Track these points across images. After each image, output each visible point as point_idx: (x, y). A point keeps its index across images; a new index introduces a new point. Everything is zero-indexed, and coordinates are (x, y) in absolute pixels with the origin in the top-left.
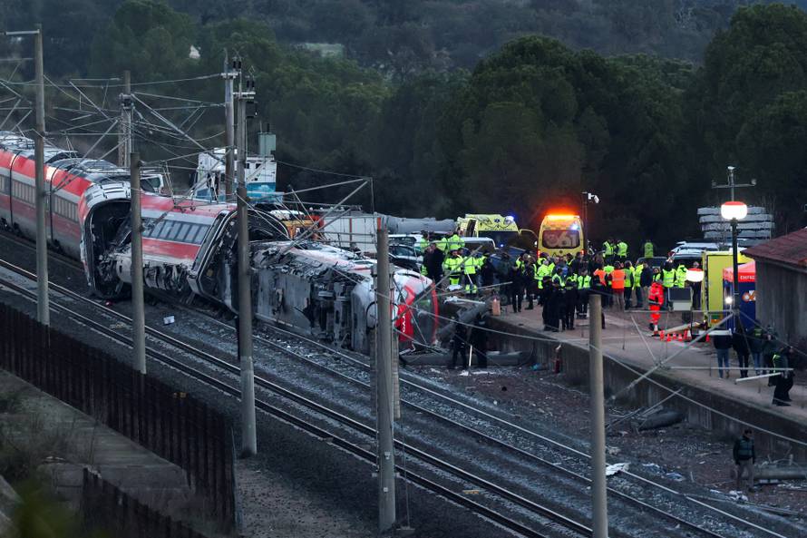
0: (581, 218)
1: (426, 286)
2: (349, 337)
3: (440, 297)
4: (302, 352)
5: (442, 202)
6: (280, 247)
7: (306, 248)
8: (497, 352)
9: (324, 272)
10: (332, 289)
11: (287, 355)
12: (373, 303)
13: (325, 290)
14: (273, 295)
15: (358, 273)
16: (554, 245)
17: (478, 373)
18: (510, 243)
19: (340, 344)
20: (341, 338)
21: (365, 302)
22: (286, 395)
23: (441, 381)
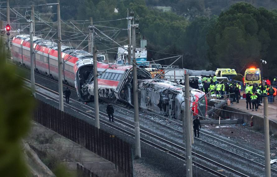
0: (260, 69)
1: (203, 95)
2: (174, 114)
3: (208, 99)
4: (157, 120)
5: (208, 64)
6: (148, 82)
7: (158, 82)
8: (230, 119)
9: (165, 91)
10: (168, 97)
11: (152, 121)
12: (183, 102)
13: (165, 97)
14: (146, 99)
15: (178, 90)
16: (250, 79)
17: (222, 127)
18: (234, 79)
19: (171, 117)
20: (172, 114)
21: (180, 101)
22: (152, 136)
23: (209, 130)
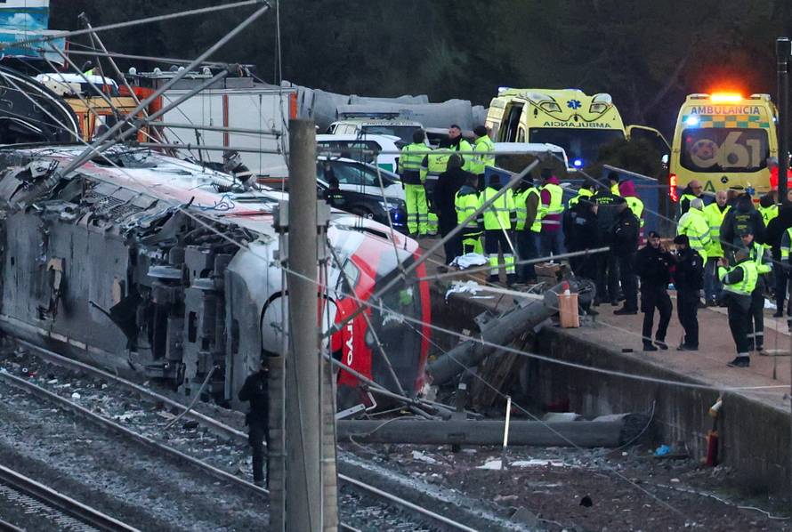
0: (773, 100)
1: (404, 256)
2: (219, 375)
3: (437, 282)
4: (108, 411)
5: (443, 57)
6: (56, 160)
7: (120, 164)
8: (570, 416)
9: (162, 221)
10: (180, 260)
11: (72, 414)
12: (278, 295)
13: (164, 263)
14: (40, 273)
15: (243, 223)
16: (711, 163)
17: (523, 464)
18: (606, 156)
19: (198, 390)
20: (200, 376)
21: (257, 292)
22: (69, 509)
23: (435, 482)
